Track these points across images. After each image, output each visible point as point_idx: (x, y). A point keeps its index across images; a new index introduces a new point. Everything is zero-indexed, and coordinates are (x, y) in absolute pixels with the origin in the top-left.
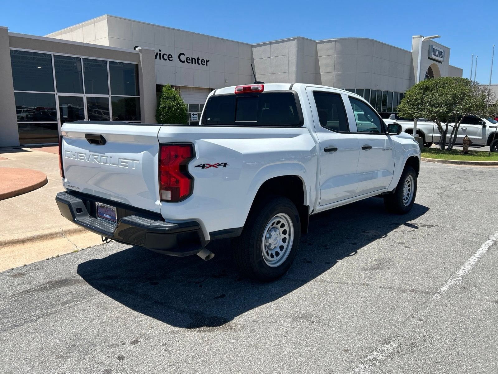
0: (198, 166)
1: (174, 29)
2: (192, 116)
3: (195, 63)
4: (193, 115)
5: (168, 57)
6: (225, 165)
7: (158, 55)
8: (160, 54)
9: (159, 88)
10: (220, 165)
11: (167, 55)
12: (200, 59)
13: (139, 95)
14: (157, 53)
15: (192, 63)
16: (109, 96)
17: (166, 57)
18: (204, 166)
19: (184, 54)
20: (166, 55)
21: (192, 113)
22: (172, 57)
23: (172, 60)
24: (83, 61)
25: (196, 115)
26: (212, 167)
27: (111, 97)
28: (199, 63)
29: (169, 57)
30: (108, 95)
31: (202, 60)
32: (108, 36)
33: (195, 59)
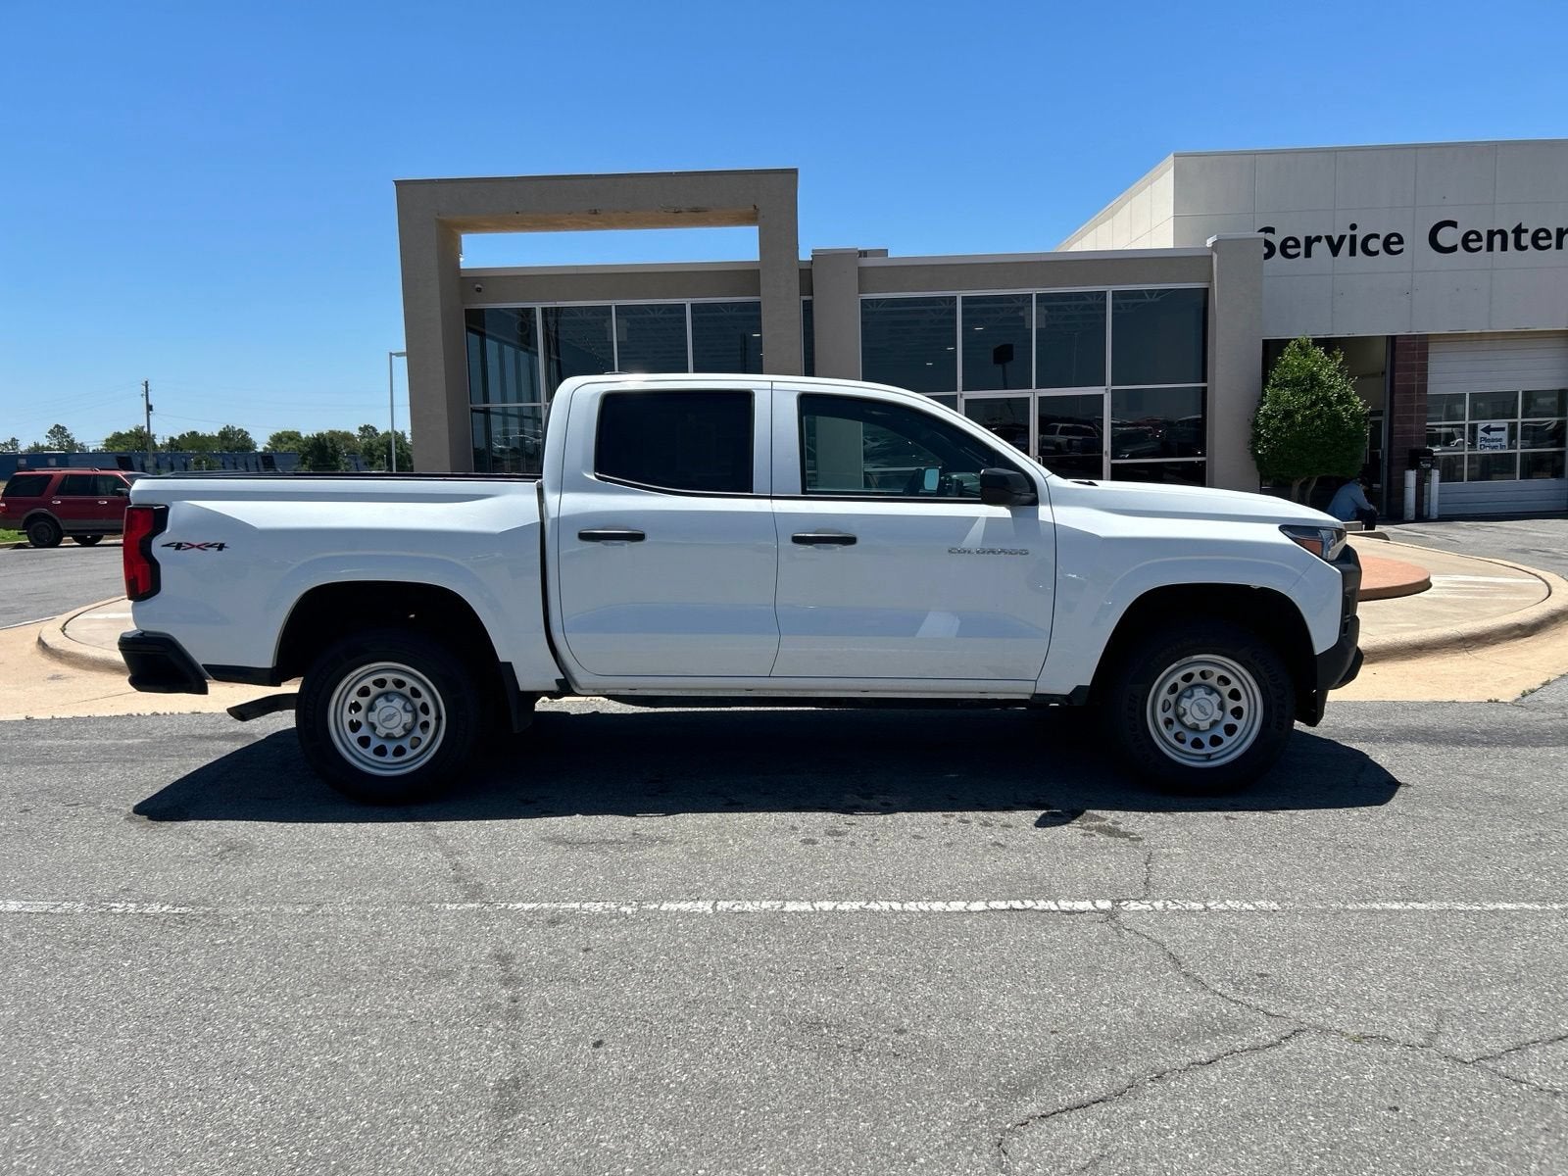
0: (168, 545)
1: (1416, 147)
2: (1481, 434)
3: (1504, 247)
4: (1488, 430)
5: (1387, 244)
6: (221, 547)
7: (1347, 243)
8: (1353, 238)
9: (1272, 350)
10: (211, 546)
11: (1382, 237)
12: (1526, 231)
13: (1204, 380)
14: (1342, 238)
15: (1490, 248)
16: (1105, 392)
17: (1374, 245)
18: (179, 546)
19: (1453, 224)
20: (1377, 236)
21: (1482, 424)
22: (1401, 241)
23: (1401, 251)
24: (1037, 302)
25: (1503, 429)
26: (195, 549)
27: (1110, 394)
28: (1523, 244)
29: (1392, 243)
30: (1104, 388)
31: (1538, 232)
32: (1172, 213)
33: (1503, 233)
